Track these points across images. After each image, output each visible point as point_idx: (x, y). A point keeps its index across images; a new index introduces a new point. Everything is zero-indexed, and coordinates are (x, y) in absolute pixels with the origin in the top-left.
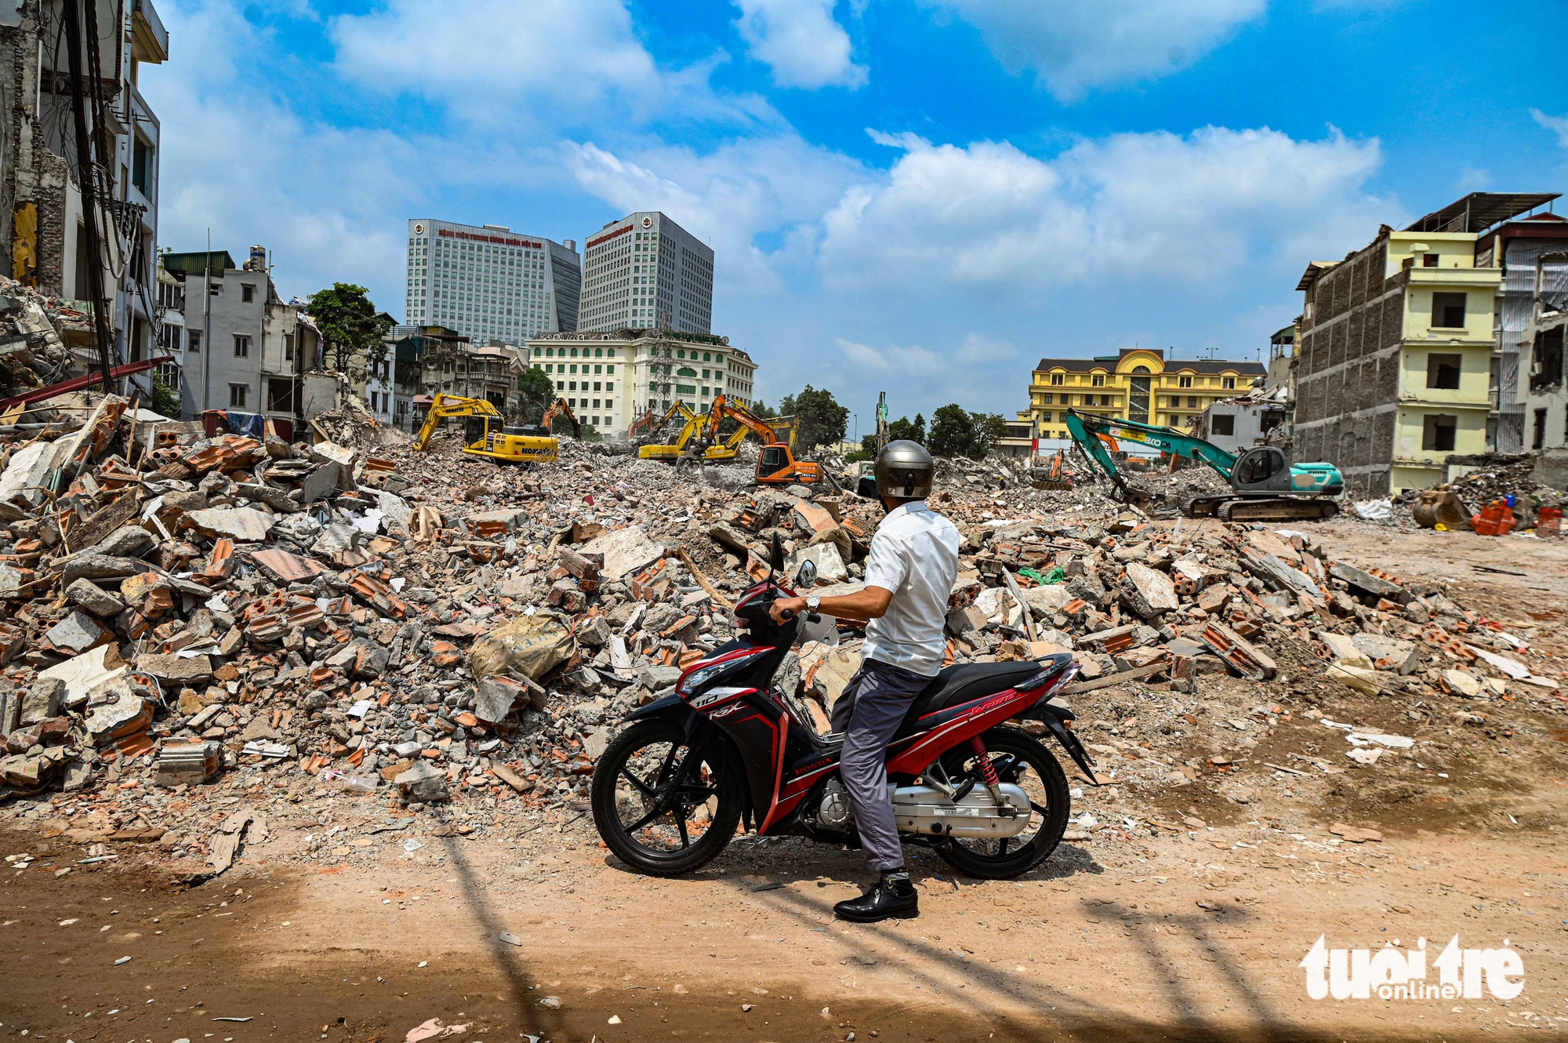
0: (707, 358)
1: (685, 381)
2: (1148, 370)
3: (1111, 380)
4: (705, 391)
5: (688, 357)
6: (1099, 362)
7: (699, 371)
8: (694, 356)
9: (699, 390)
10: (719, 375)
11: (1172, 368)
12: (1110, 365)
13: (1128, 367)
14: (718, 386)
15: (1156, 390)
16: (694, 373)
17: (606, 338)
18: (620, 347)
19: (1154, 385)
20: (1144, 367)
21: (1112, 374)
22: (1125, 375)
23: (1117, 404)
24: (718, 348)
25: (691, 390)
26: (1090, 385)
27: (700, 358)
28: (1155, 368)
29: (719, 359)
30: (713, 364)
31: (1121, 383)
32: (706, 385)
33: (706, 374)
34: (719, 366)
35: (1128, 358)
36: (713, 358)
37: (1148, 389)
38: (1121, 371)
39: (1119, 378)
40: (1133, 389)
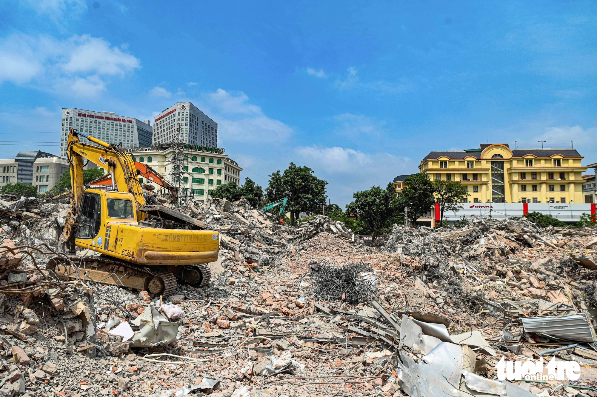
0: (211, 161)
1: (197, 176)
2: (501, 156)
3: (479, 163)
4: (211, 182)
5: (199, 160)
6: (469, 152)
7: (206, 169)
8: (203, 159)
9: (206, 181)
10: (219, 172)
11: (518, 154)
12: (477, 154)
13: (488, 154)
14: (219, 179)
15: (508, 170)
16: (203, 171)
17: (146, 150)
18: (155, 156)
19: (507, 166)
20: (499, 155)
21: (479, 160)
22: (487, 160)
23: (484, 179)
24: (218, 155)
25: (202, 181)
26: (465, 167)
27: (207, 161)
28: (507, 155)
29: (219, 162)
30: (215, 165)
31: (486, 165)
32: (211, 178)
33: (211, 171)
34: (219, 166)
35: (488, 149)
36: (215, 161)
37: (503, 169)
38: (484, 158)
39: (484, 162)
40: (493, 169)
